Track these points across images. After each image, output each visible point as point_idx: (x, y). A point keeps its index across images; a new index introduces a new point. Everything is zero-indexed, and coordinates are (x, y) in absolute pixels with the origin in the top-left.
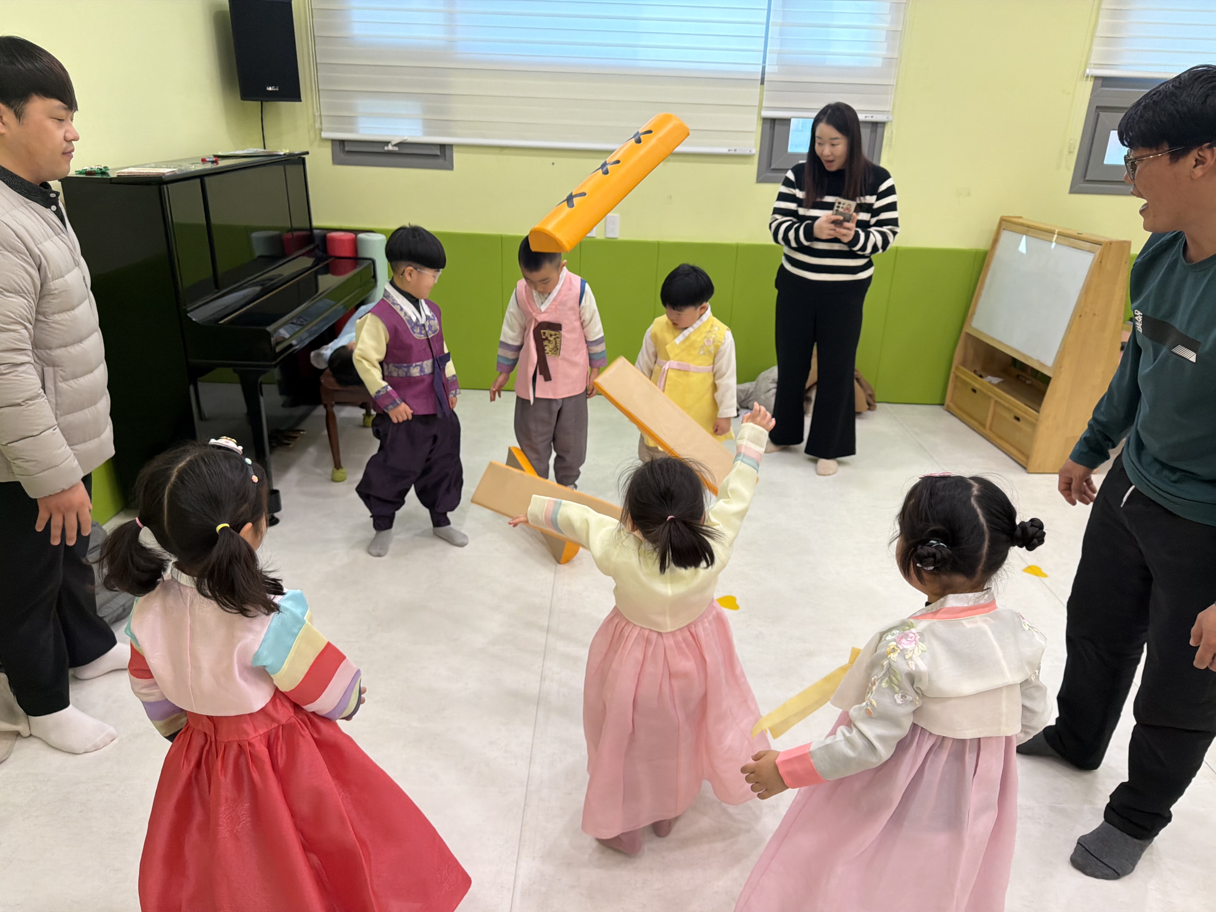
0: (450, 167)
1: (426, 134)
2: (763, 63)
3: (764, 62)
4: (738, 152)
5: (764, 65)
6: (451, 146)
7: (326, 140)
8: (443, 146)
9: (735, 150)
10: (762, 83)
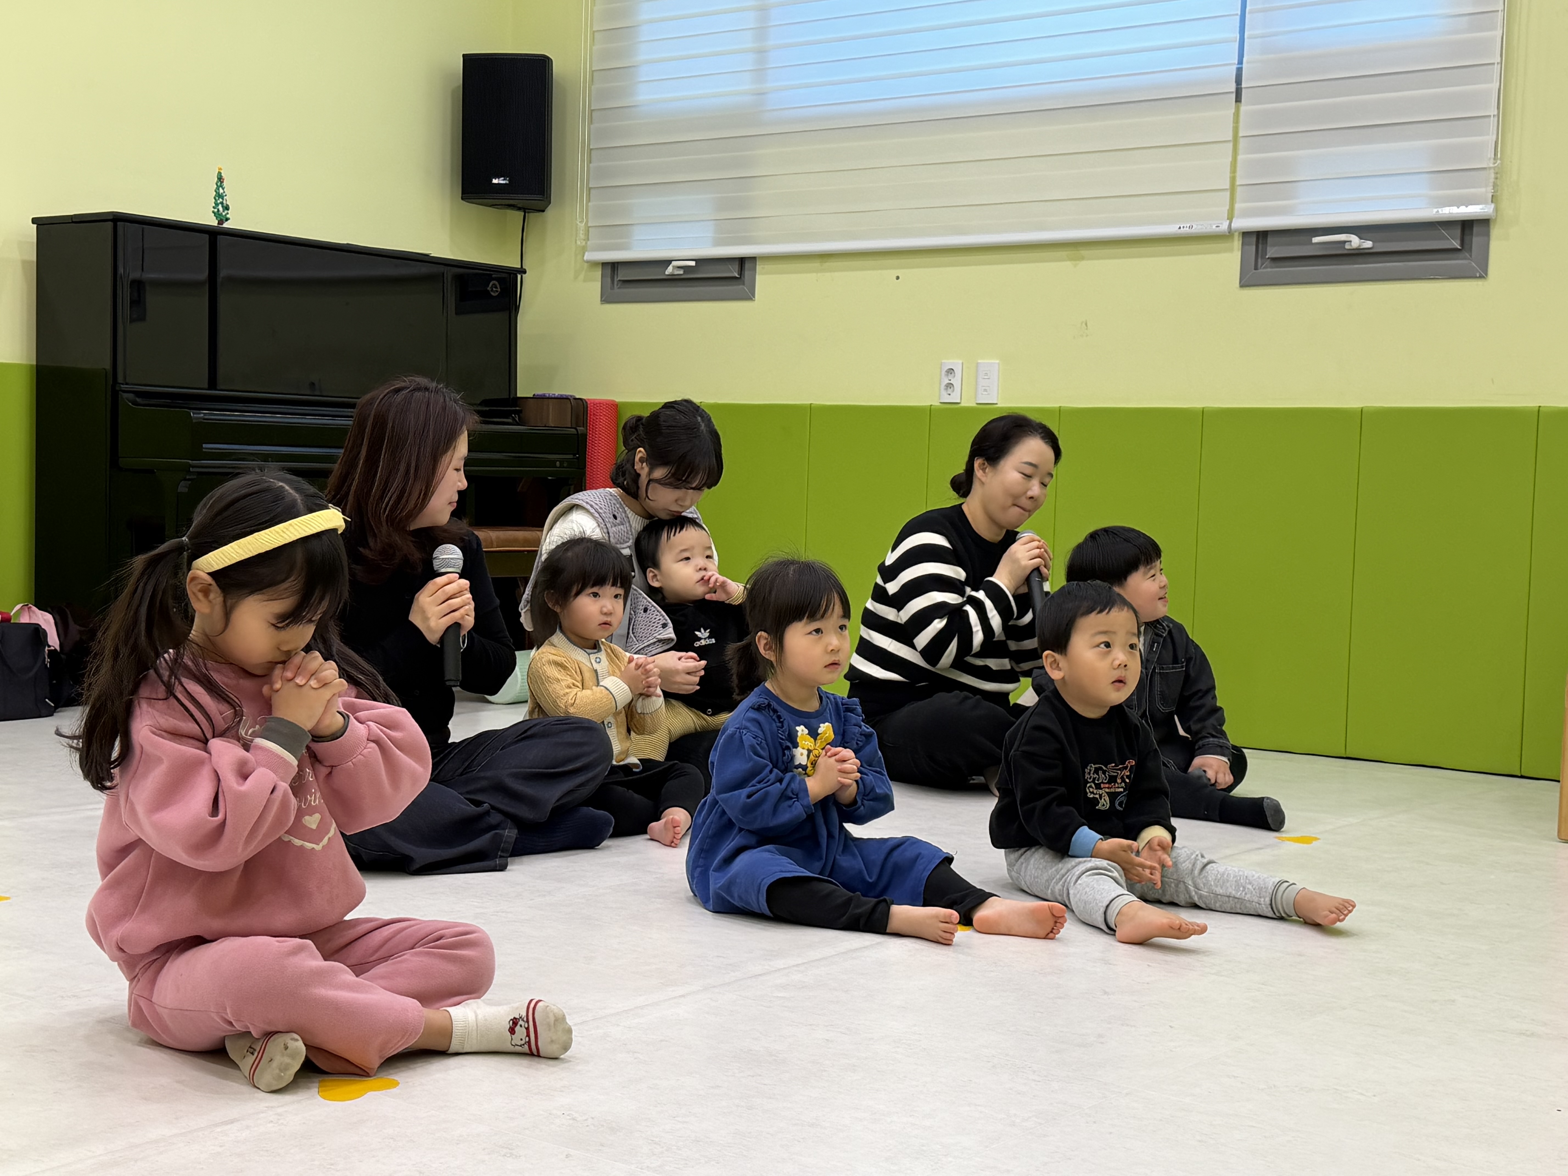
0: (749, 296)
1: (718, 243)
2: (1238, 64)
3: (1240, 62)
4: (1193, 230)
5: (1240, 66)
6: (753, 259)
7: (593, 264)
8: (742, 261)
9: (1191, 227)
10: (1238, 99)
